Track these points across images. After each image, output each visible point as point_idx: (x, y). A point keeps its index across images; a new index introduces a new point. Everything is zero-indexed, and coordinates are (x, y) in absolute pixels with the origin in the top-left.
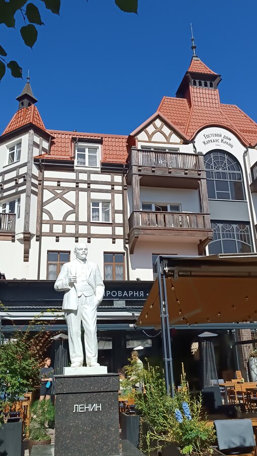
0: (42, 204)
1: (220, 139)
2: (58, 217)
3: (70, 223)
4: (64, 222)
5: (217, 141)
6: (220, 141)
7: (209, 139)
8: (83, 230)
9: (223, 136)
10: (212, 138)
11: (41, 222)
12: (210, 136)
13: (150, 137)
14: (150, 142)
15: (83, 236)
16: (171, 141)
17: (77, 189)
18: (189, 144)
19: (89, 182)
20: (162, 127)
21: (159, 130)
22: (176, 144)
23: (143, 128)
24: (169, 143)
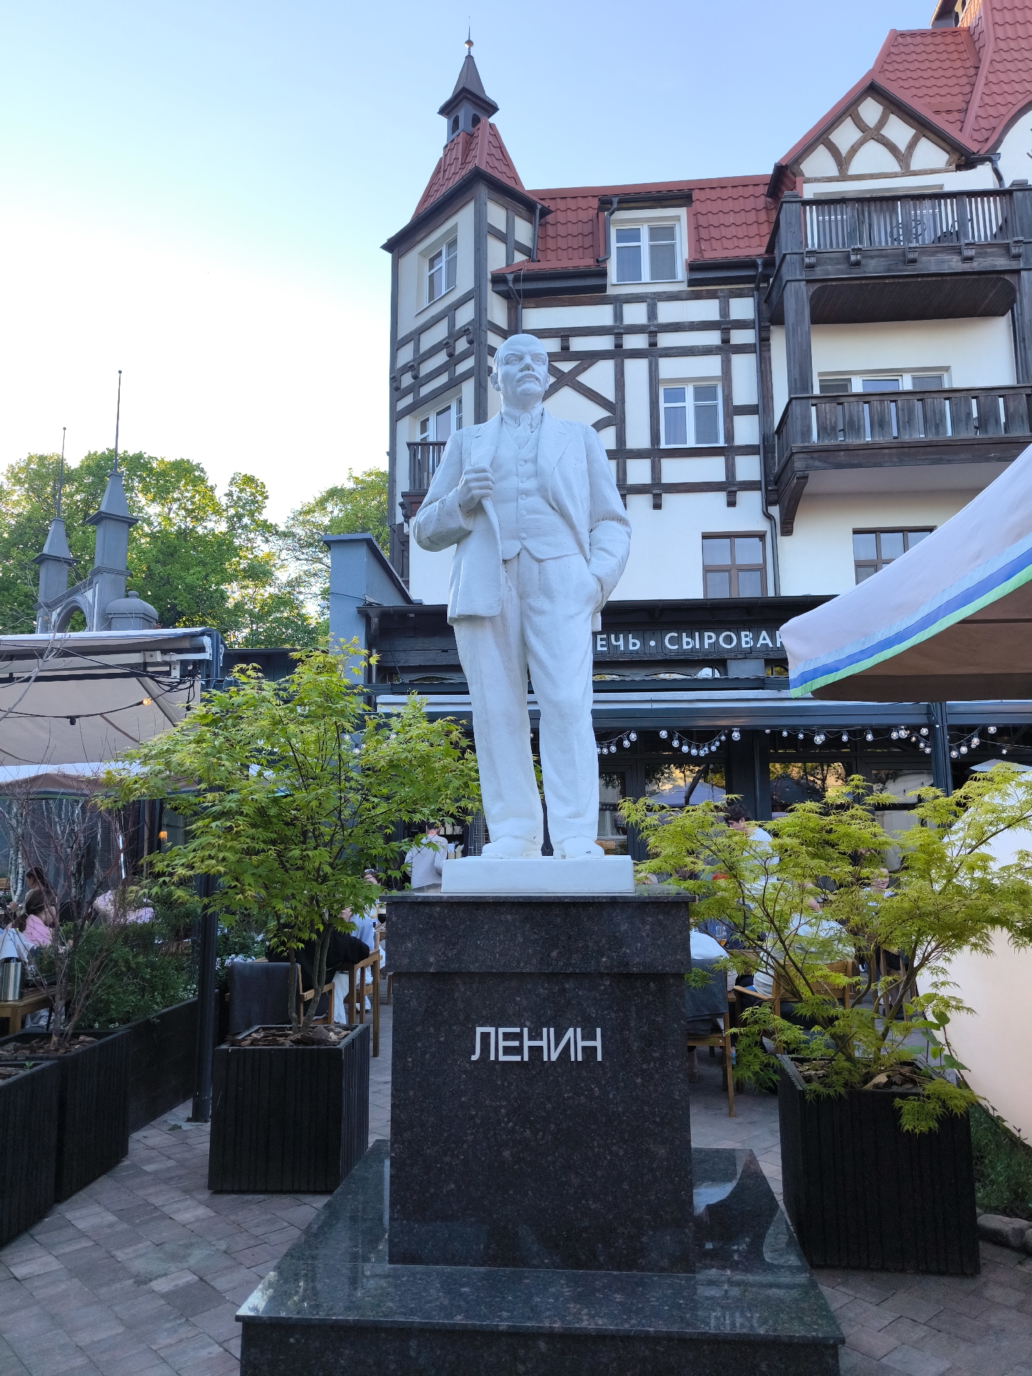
8: (639, 472)
13: (842, 162)
14: (843, 177)
15: (640, 490)
16: (914, 166)
17: (619, 354)
18: (980, 167)
19: (652, 330)
20: (882, 122)
21: (874, 134)
22: (933, 172)
23: (820, 137)
24: (907, 172)
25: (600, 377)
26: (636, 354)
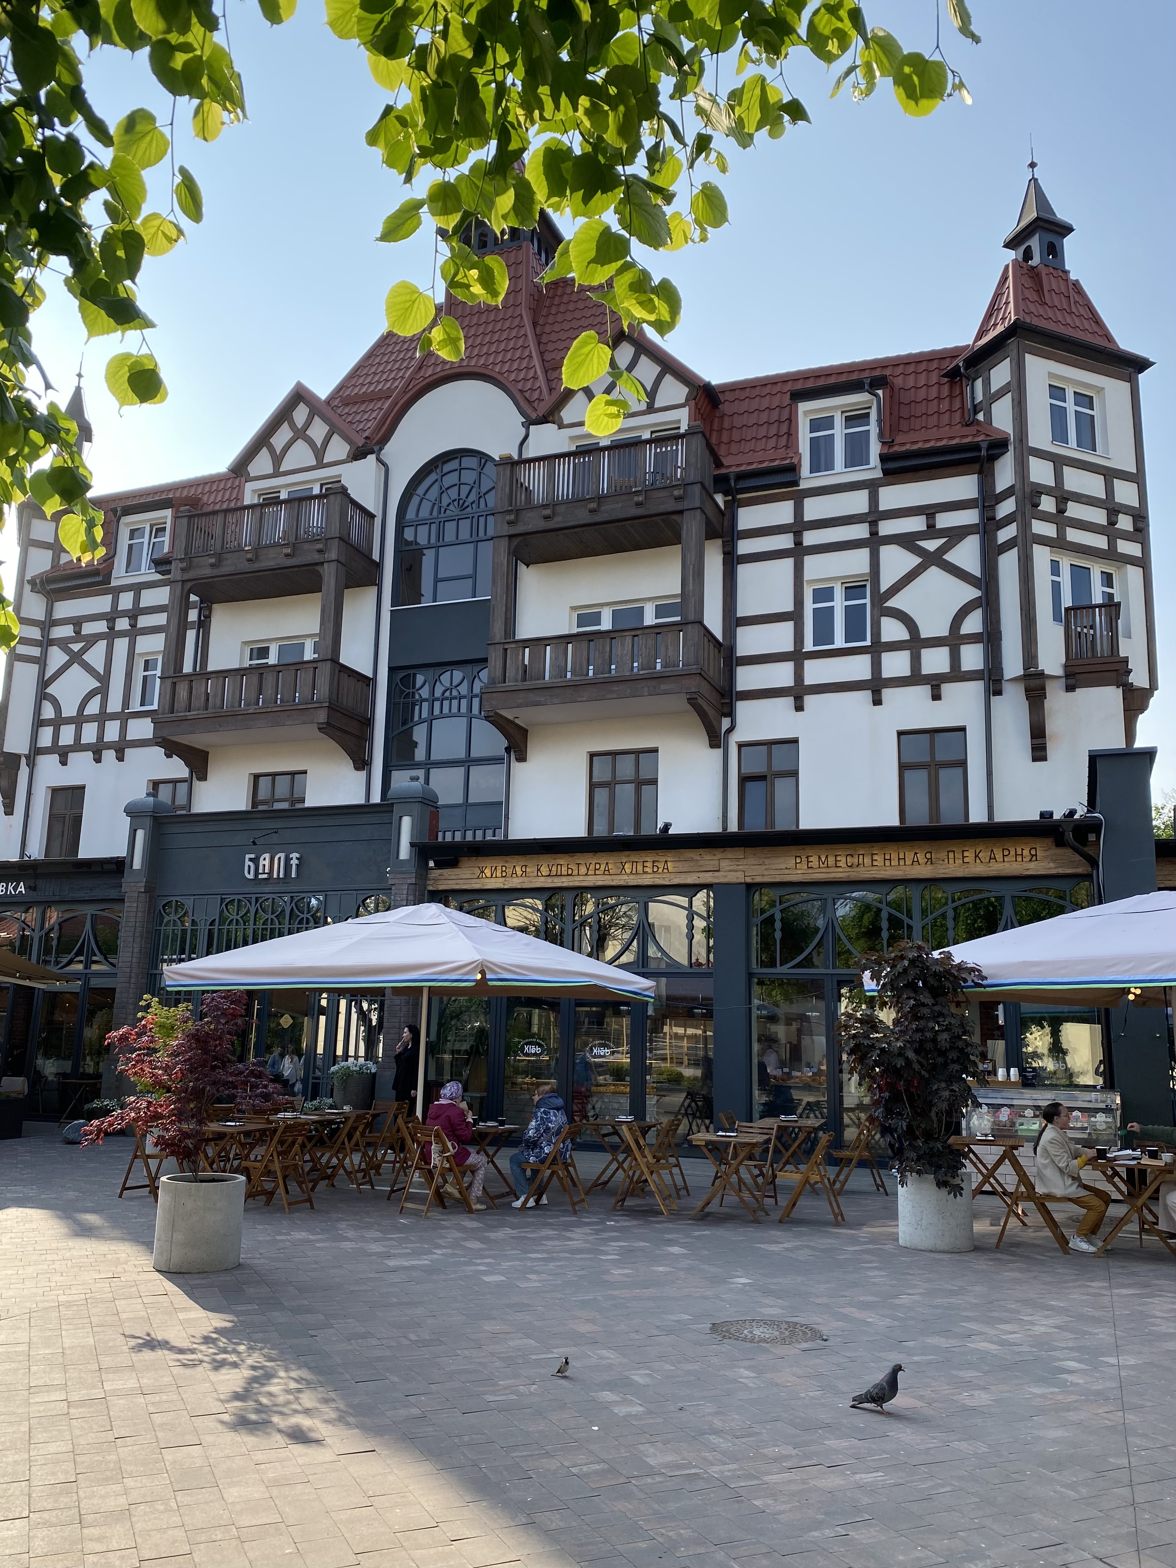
0: (44, 683)
2: (69, 710)
3: (91, 719)
4: (79, 720)
8: (112, 732)
11: (39, 723)
13: (278, 460)
14: (276, 474)
15: (109, 746)
16: (327, 459)
17: (112, 635)
18: (369, 457)
19: (134, 614)
20: (308, 423)
21: (300, 434)
22: (335, 464)
23: (262, 440)
24: (321, 465)
25: (96, 656)
26: (122, 634)
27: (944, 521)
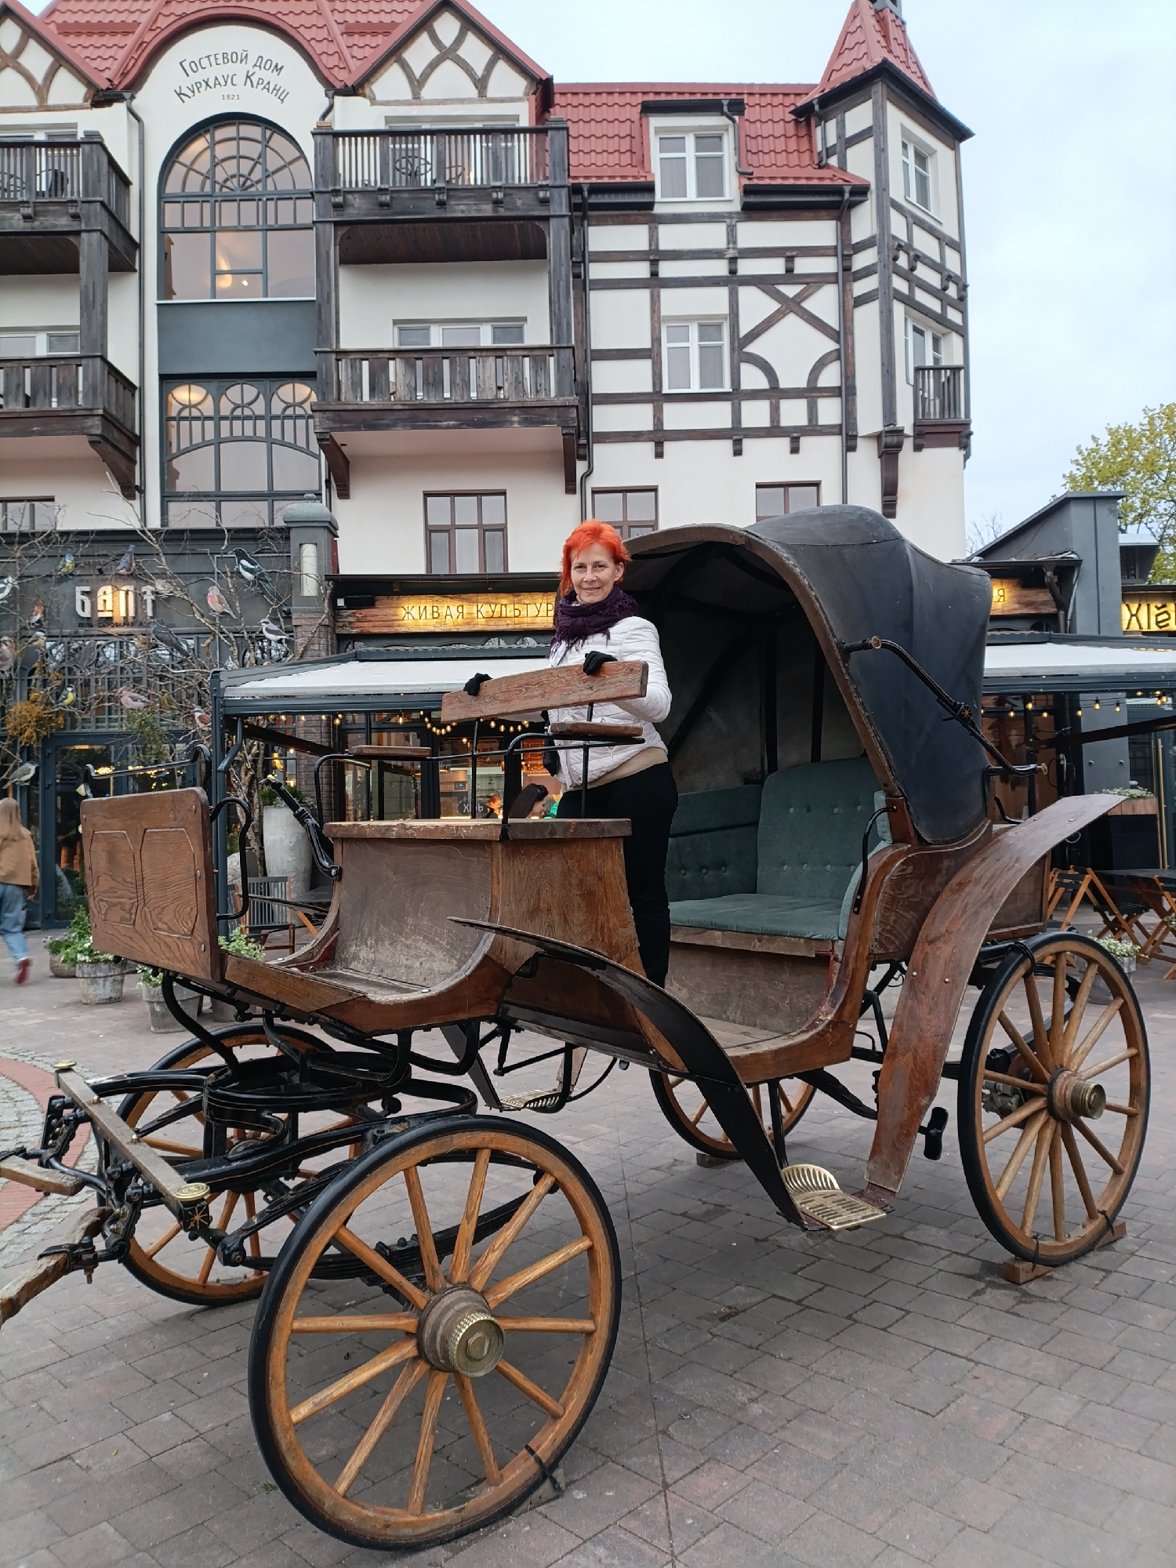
1: (240, 70)
5: (229, 80)
6: (240, 79)
7: (201, 76)
9: (252, 60)
10: (209, 73)
12: (205, 62)
16: (52, 100)
18: (116, 105)
20: (20, 48)
21: (11, 62)
22: (68, 108)
24: (43, 107)
27: (803, 266)
